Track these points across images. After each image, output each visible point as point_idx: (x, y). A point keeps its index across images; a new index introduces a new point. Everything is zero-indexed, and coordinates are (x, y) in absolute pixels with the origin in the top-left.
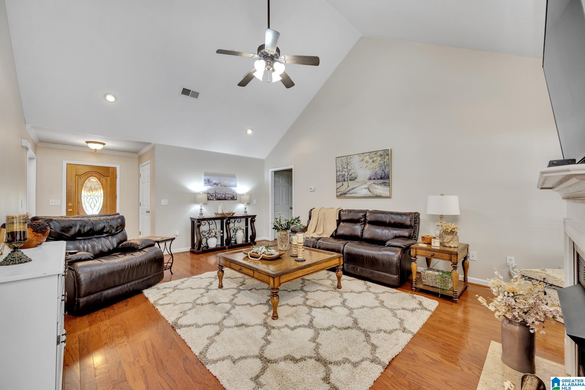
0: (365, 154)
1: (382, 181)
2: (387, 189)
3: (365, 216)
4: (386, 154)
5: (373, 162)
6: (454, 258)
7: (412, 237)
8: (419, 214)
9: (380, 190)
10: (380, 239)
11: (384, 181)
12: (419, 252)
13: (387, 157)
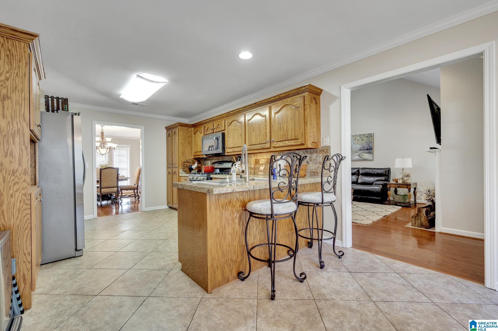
0: (357, 136)
1: (367, 151)
2: (371, 155)
3: (358, 171)
4: (370, 136)
5: (362, 140)
6: (409, 187)
7: (387, 180)
8: (390, 169)
9: (366, 156)
10: (369, 182)
11: (369, 151)
12: (392, 186)
13: (371, 138)
